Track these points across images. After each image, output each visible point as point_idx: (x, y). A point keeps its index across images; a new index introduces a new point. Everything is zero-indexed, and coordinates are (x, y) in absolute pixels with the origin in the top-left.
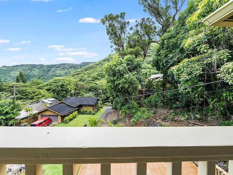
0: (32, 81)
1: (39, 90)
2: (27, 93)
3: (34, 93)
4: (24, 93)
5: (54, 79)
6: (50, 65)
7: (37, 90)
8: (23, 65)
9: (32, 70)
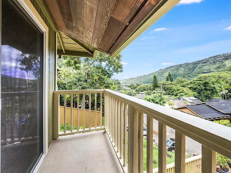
0: (178, 80)
1: (183, 88)
2: (173, 90)
3: (178, 90)
4: (170, 90)
5: (199, 77)
6: (195, 62)
7: (181, 88)
8: (171, 66)
9: (178, 69)
